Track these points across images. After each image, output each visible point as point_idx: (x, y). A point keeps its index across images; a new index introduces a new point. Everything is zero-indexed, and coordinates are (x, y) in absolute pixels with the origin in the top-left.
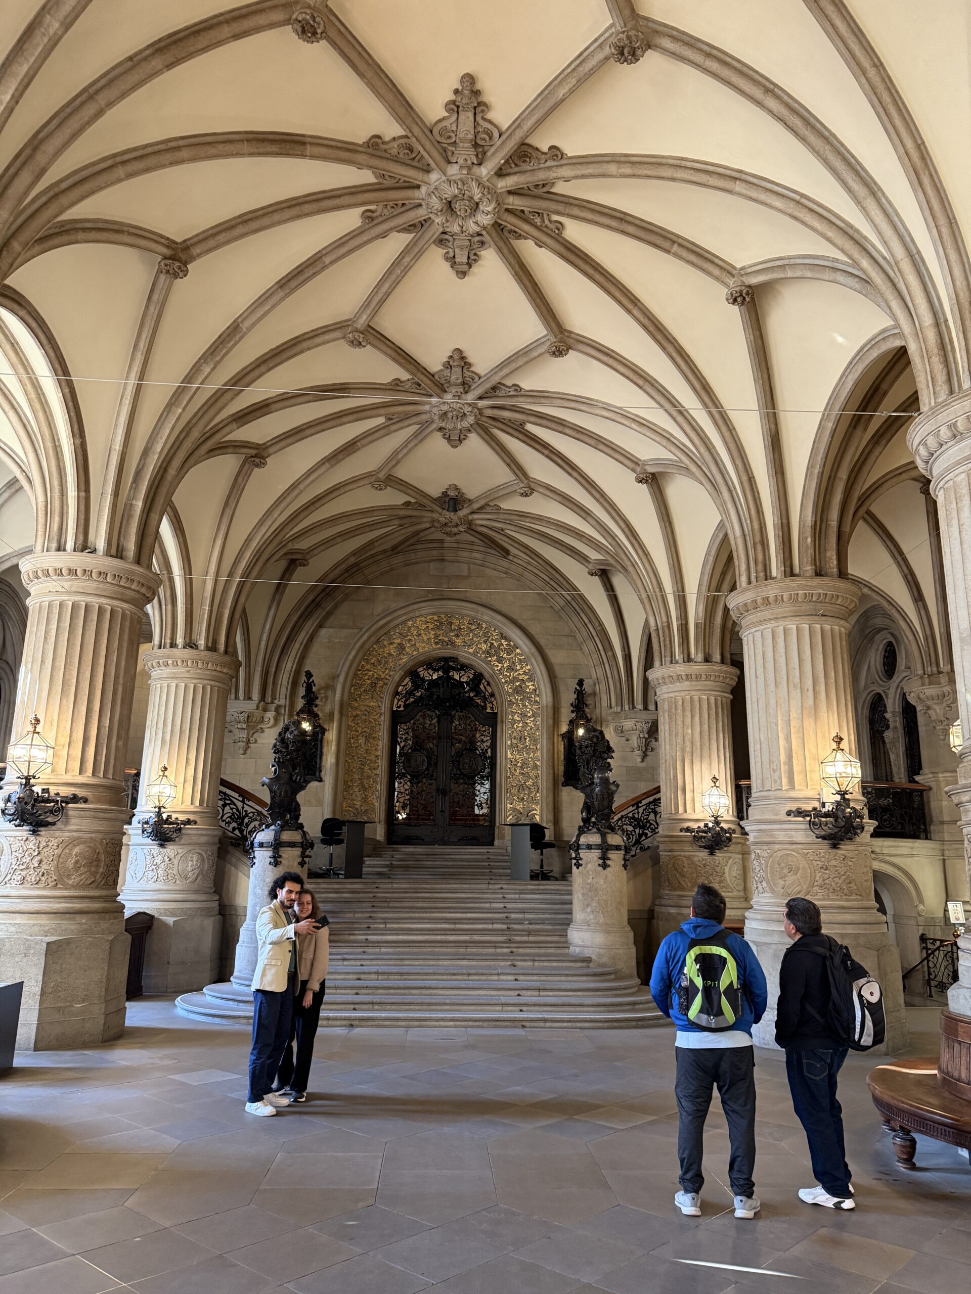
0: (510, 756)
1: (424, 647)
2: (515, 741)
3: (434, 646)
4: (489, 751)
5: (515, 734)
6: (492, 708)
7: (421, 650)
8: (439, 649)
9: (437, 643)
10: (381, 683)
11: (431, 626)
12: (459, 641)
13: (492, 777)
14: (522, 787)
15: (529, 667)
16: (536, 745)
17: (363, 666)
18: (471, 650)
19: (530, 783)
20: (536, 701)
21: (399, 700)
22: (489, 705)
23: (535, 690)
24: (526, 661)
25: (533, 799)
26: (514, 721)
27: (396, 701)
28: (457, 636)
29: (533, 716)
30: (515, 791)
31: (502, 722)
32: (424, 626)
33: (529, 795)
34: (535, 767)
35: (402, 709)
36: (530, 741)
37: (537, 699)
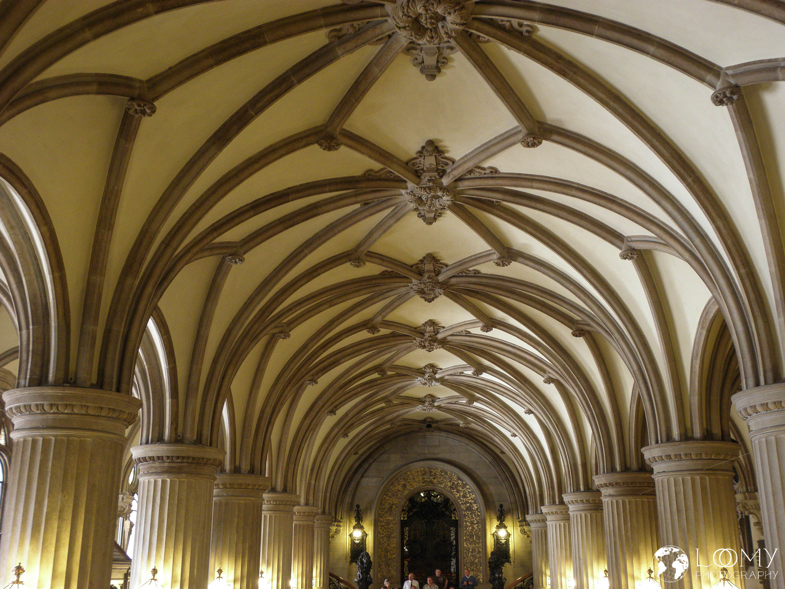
0: (465, 545)
1: (417, 485)
2: (468, 537)
3: (422, 484)
4: (454, 542)
5: (468, 534)
6: (455, 517)
7: (415, 487)
8: (425, 486)
9: (423, 483)
10: (394, 507)
11: (420, 474)
12: (435, 481)
13: (457, 556)
14: (472, 563)
15: (474, 496)
16: (479, 540)
17: (385, 498)
18: (442, 486)
19: (477, 561)
20: (478, 515)
21: (404, 514)
22: (453, 515)
23: (477, 509)
24: (472, 492)
25: (478, 570)
26: (467, 526)
27: (402, 515)
28: (434, 478)
29: (477, 523)
30: (468, 565)
31: (461, 526)
32: (416, 474)
33: (476, 567)
34: (479, 552)
35: (406, 519)
36: (476, 537)
37: (479, 514)
